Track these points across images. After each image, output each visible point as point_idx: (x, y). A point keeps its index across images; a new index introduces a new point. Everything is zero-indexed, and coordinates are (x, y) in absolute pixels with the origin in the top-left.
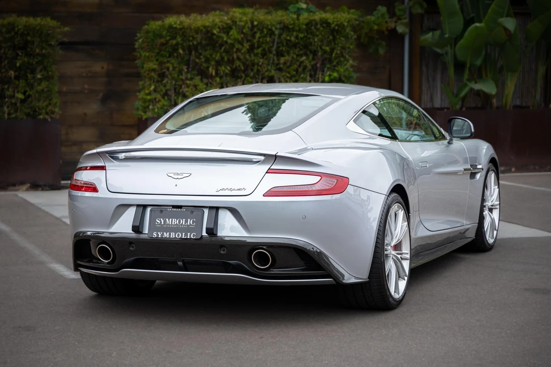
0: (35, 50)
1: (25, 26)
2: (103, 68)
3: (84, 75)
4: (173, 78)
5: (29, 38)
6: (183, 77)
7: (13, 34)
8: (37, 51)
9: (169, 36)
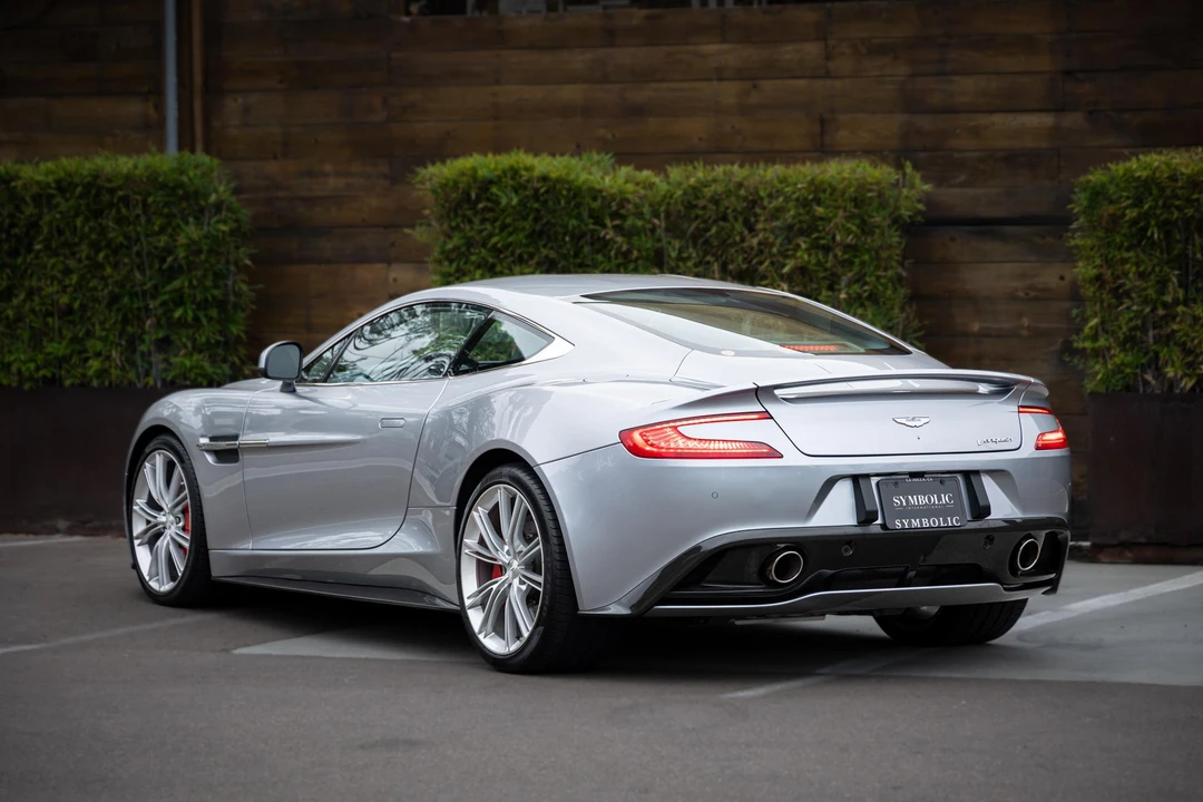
0: (834, 238)
1: (812, 182)
2: (1062, 278)
3: (1021, 294)
4: (1145, 301)
5: (820, 210)
6: (1168, 299)
7: (781, 199)
8: (838, 238)
9: (1128, 198)
